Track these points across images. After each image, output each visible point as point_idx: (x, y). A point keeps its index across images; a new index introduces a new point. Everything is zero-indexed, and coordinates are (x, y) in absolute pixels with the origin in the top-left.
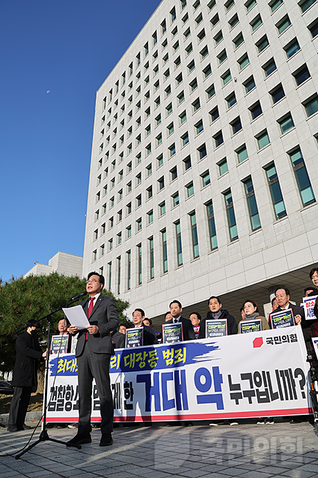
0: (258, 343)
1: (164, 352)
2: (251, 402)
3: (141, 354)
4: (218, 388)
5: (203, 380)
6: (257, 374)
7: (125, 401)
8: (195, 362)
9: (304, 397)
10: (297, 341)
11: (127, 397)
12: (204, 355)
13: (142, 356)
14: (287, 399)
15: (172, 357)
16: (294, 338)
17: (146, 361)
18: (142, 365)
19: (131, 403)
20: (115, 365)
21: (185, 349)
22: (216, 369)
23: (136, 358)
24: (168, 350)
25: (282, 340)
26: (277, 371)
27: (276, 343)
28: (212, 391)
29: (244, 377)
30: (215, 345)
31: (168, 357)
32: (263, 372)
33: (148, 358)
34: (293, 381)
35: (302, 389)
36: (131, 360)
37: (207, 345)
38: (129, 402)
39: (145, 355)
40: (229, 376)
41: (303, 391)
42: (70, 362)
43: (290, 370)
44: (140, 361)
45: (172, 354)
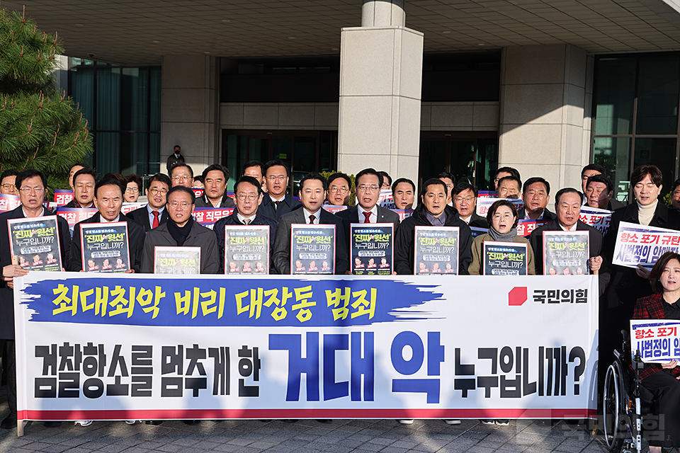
0: (517, 296)
1: (328, 293)
2: (488, 395)
3: (275, 291)
4: (434, 369)
5: (407, 353)
6: (507, 351)
7: (241, 381)
8: (393, 319)
9: (577, 392)
10: (585, 301)
11: (245, 373)
12: (412, 308)
13: (279, 296)
14: (549, 394)
15: (346, 303)
16: (582, 296)
17: (288, 307)
18: (279, 314)
19: (255, 384)
20: (214, 309)
21: (374, 291)
22: (434, 337)
23: (265, 299)
24: (338, 290)
25: (561, 298)
26: (541, 349)
27: (550, 302)
28: (422, 374)
29: (484, 353)
30: (435, 291)
31: (337, 303)
32: (518, 349)
33: (292, 301)
34: (565, 367)
35: (577, 379)
36: (253, 302)
37: (421, 289)
38: (249, 381)
39: (286, 295)
40: (458, 351)
41: (577, 383)
42: (91, 292)
43: (564, 348)
44: (274, 305)
45: (347, 298)
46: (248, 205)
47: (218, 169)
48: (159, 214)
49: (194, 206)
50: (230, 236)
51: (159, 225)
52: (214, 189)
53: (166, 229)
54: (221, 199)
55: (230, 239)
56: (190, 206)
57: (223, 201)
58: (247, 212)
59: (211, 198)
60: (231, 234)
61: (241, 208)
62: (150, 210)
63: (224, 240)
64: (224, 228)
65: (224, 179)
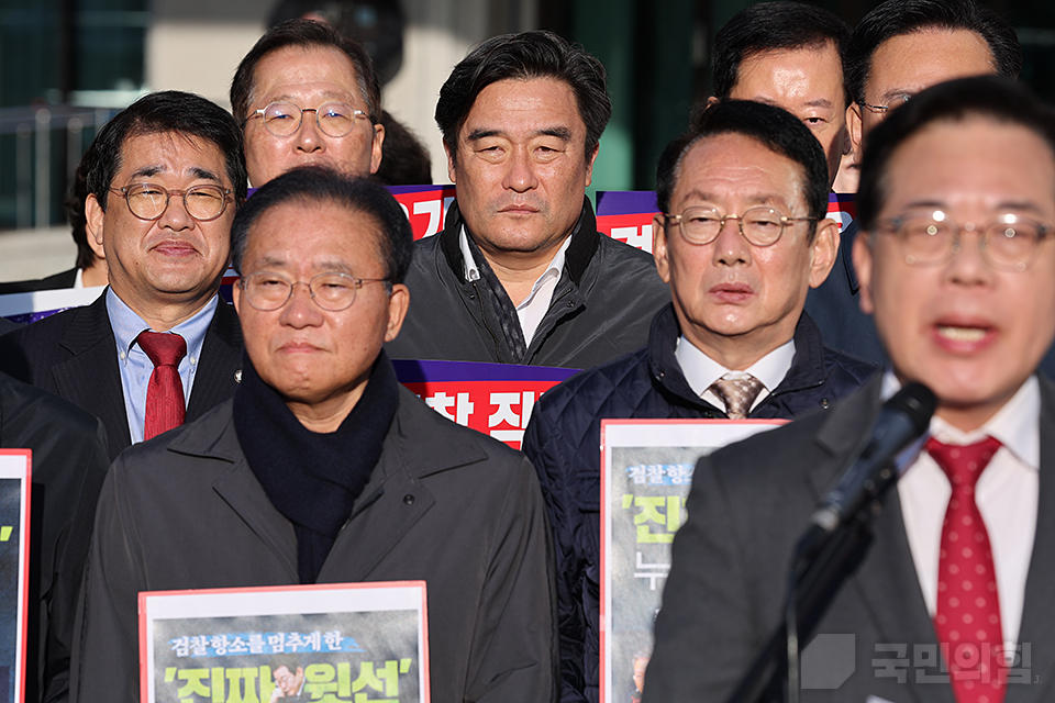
46: (734, 276)
47: (539, 67)
48: (181, 349)
49: (400, 301)
50: (631, 488)
51: (186, 416)
52: (519, 200)
53: (231, 447)
54: (558, 260)
55: (634, 510)
56: (368, 295)
57: (576, 266)
58: (731, 317)
59: (502, 251)
60: (638, 474)
61: (694, 296)
62: (128, 322)
63: (596, 512)
64: (593, 437)
65: (579, 131)
